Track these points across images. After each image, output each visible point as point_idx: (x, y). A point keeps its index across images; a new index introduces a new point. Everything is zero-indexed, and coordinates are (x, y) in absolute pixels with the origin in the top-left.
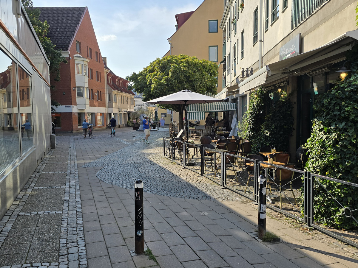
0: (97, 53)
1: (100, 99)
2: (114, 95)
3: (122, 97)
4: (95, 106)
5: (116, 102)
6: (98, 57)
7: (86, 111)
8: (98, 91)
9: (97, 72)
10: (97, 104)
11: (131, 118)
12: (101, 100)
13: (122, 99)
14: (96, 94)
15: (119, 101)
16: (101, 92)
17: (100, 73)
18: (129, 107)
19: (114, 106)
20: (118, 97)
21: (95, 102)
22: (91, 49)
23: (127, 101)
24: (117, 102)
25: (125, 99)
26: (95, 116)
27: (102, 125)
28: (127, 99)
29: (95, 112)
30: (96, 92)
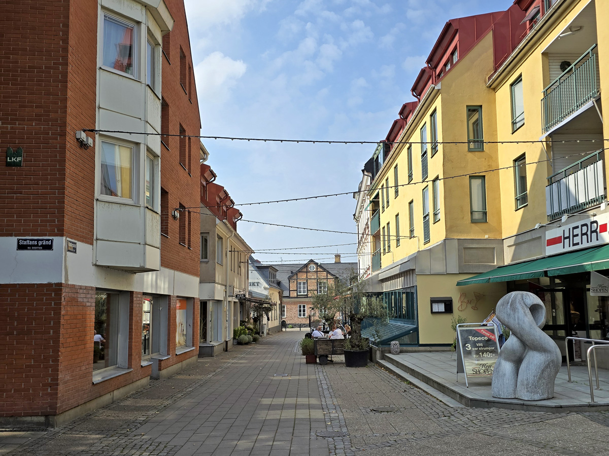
0: (182, 55)
1: (186, 241)
2: (218, 238)
3: (233, 251)
5: (221, 264)
6: (187, 78)
8: (181, 206)
9: (182, 131)
12: (190, 246)
13: (233, 256)
14: (178, 215)
15: (227, 261)
16: (189, 212)
17: (189, 138)
19: (217, 276)
20: (227, 248)
23: (239, 266)
24: (224, 263)
25: (236, 259)
26: (169, 309)
27: (186, 346)
28: (239, 261)
29: (172, 294)
30: (175, 207)
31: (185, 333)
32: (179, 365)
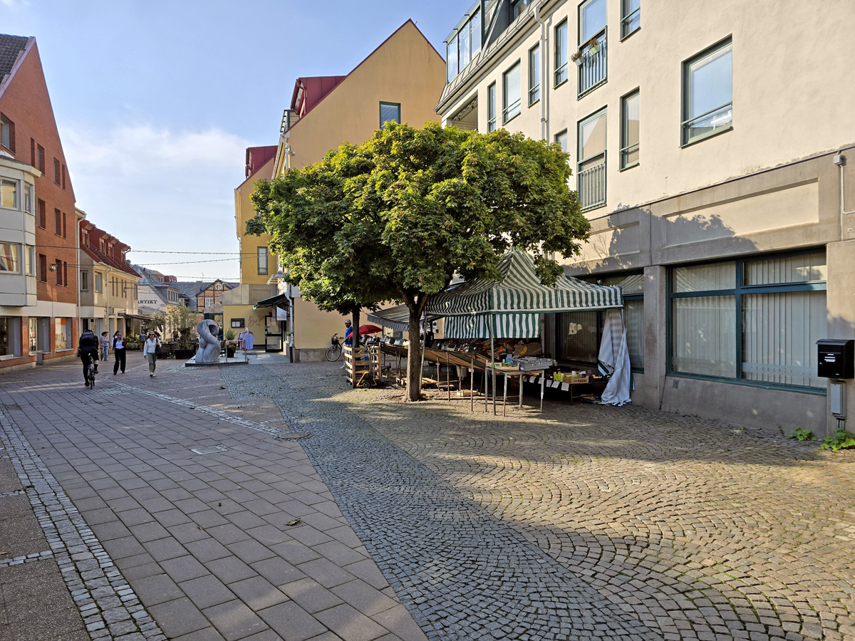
0: (57, 162)
1: (63, 282)
2: (97, 274)
3: (115, 281)
4: (51, 300)
5: (101, 292)
6: (61, 175)
7: (24, 313)
8: (58, 261)
9: (57, 211)
10: (55, 294)
11: (133, 329)
12: (66, 285)
13: (115, 284)
14: (54, 268)
15: (106, 290)
16: (65, 263)
17: (64, 214)
18: (128, 304)
19: (96, 302)
20: (106, 280)
21: (48, 287)
22: (41, 149)
23: (124, 291)
24: (104, 291)
25: (120, 285)
26: (49, 325)
27: (67, 348)
28: (124, 286)
29: (51, 316)
30: (52, 263)
31: (65, 339)
32: (60, 358)
